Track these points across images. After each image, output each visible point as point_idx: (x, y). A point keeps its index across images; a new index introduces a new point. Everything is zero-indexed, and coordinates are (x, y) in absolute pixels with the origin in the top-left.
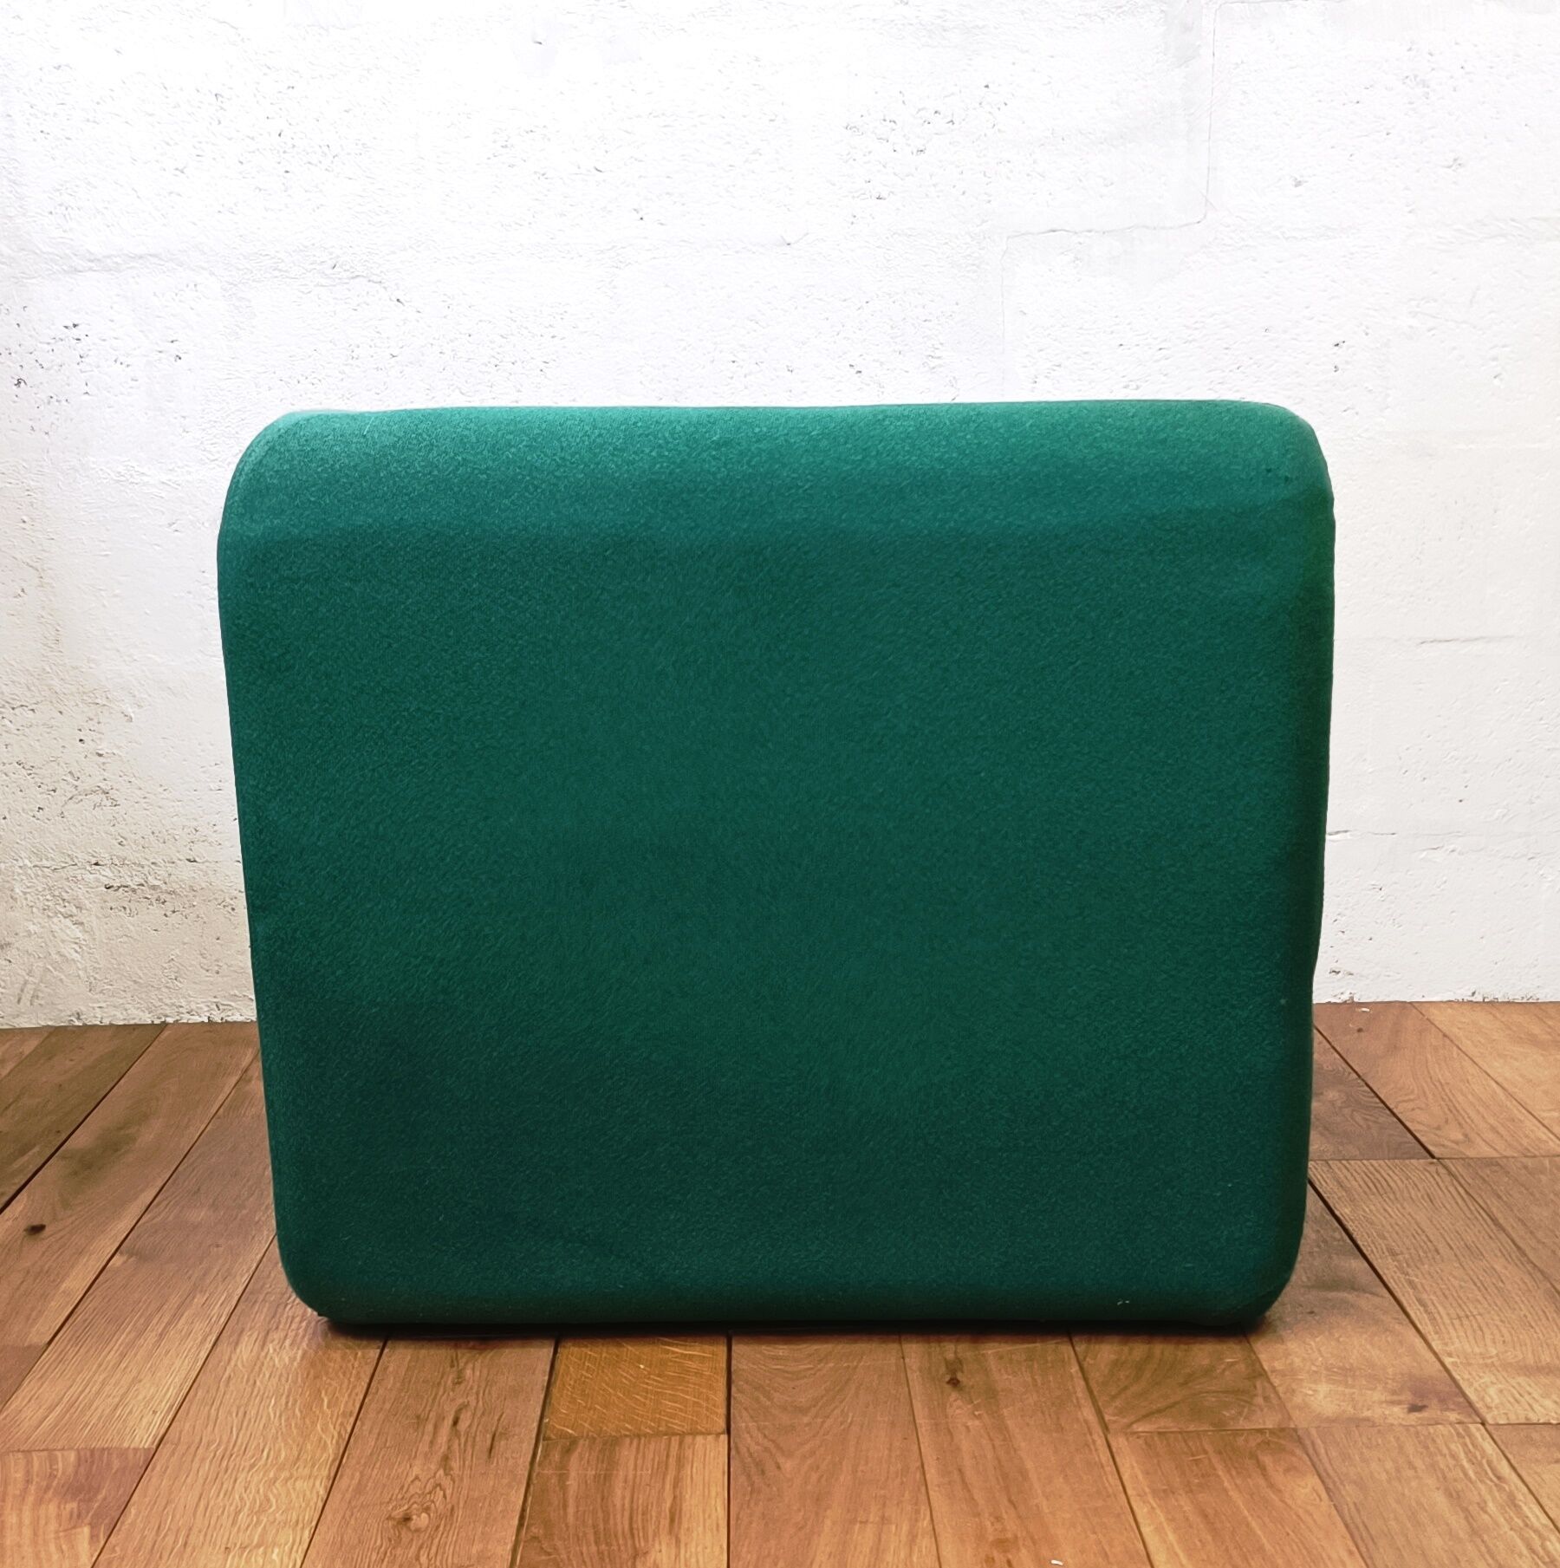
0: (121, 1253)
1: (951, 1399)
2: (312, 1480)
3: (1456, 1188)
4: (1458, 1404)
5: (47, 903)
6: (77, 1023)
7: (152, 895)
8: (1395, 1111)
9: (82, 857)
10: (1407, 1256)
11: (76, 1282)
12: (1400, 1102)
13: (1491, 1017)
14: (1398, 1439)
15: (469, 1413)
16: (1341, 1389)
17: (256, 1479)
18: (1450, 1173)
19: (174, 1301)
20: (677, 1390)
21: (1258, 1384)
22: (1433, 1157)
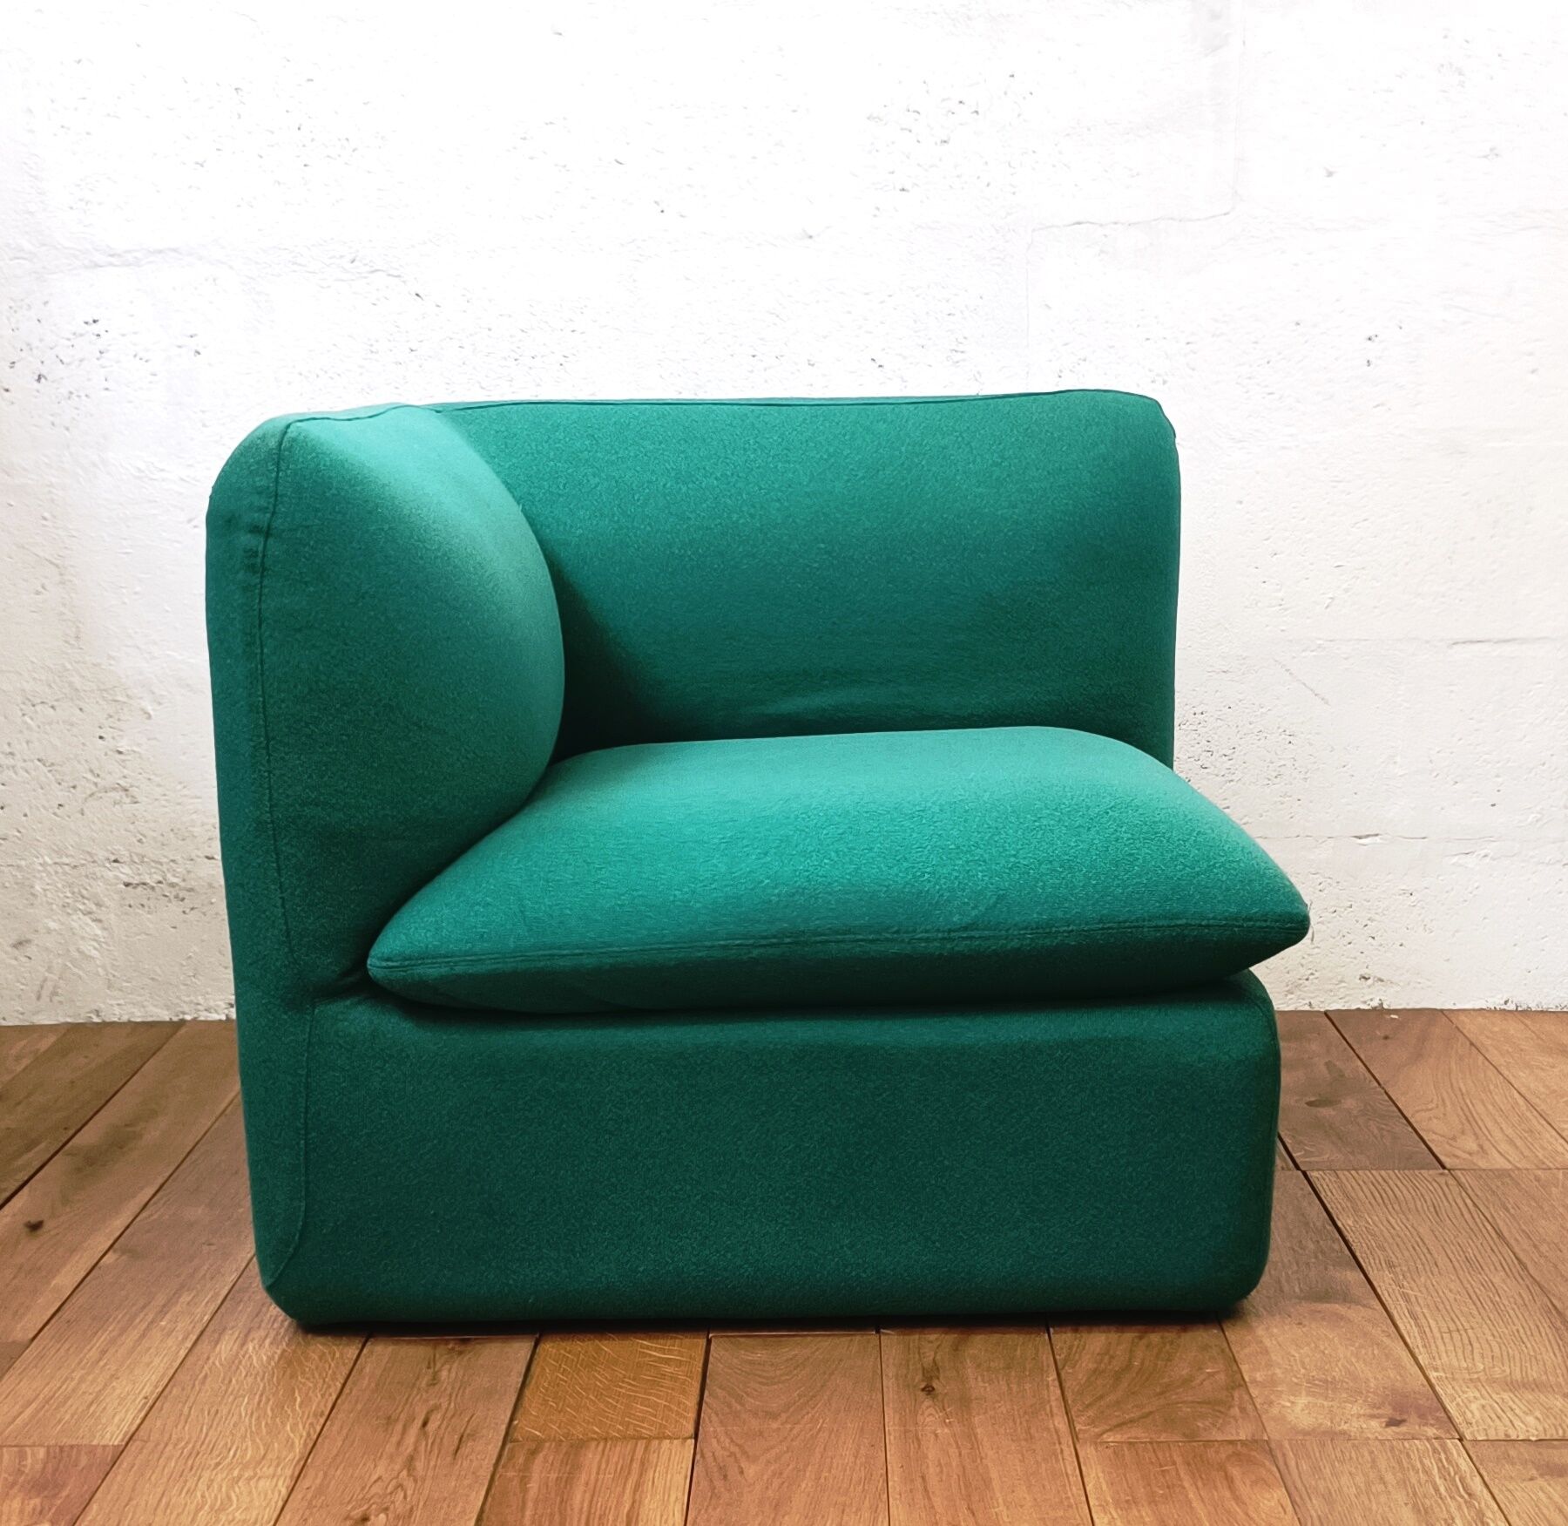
0: (115, 1251)
1: (924, 1406)
2: (275, 1480)
3: (1464, 1201)
4: (1437, 1419)
5: (67, 900)
6: (96, 1020)
7: (170, 892)
8: (1412, 1120)
9: (101, 855)
10: (1405, 1269)
11: (66, 1279)
12: (1417, 1111)
13: (1523, 1027)
14: (1371, 1453)
15: (439, 1416)
16: (1320, 1401)
17: (220, 1477)
18: (1460, 1184)
19: (160, 1299)
20: (650, 1394)
21: (1236, 1395)
22: (1444, 1167)
